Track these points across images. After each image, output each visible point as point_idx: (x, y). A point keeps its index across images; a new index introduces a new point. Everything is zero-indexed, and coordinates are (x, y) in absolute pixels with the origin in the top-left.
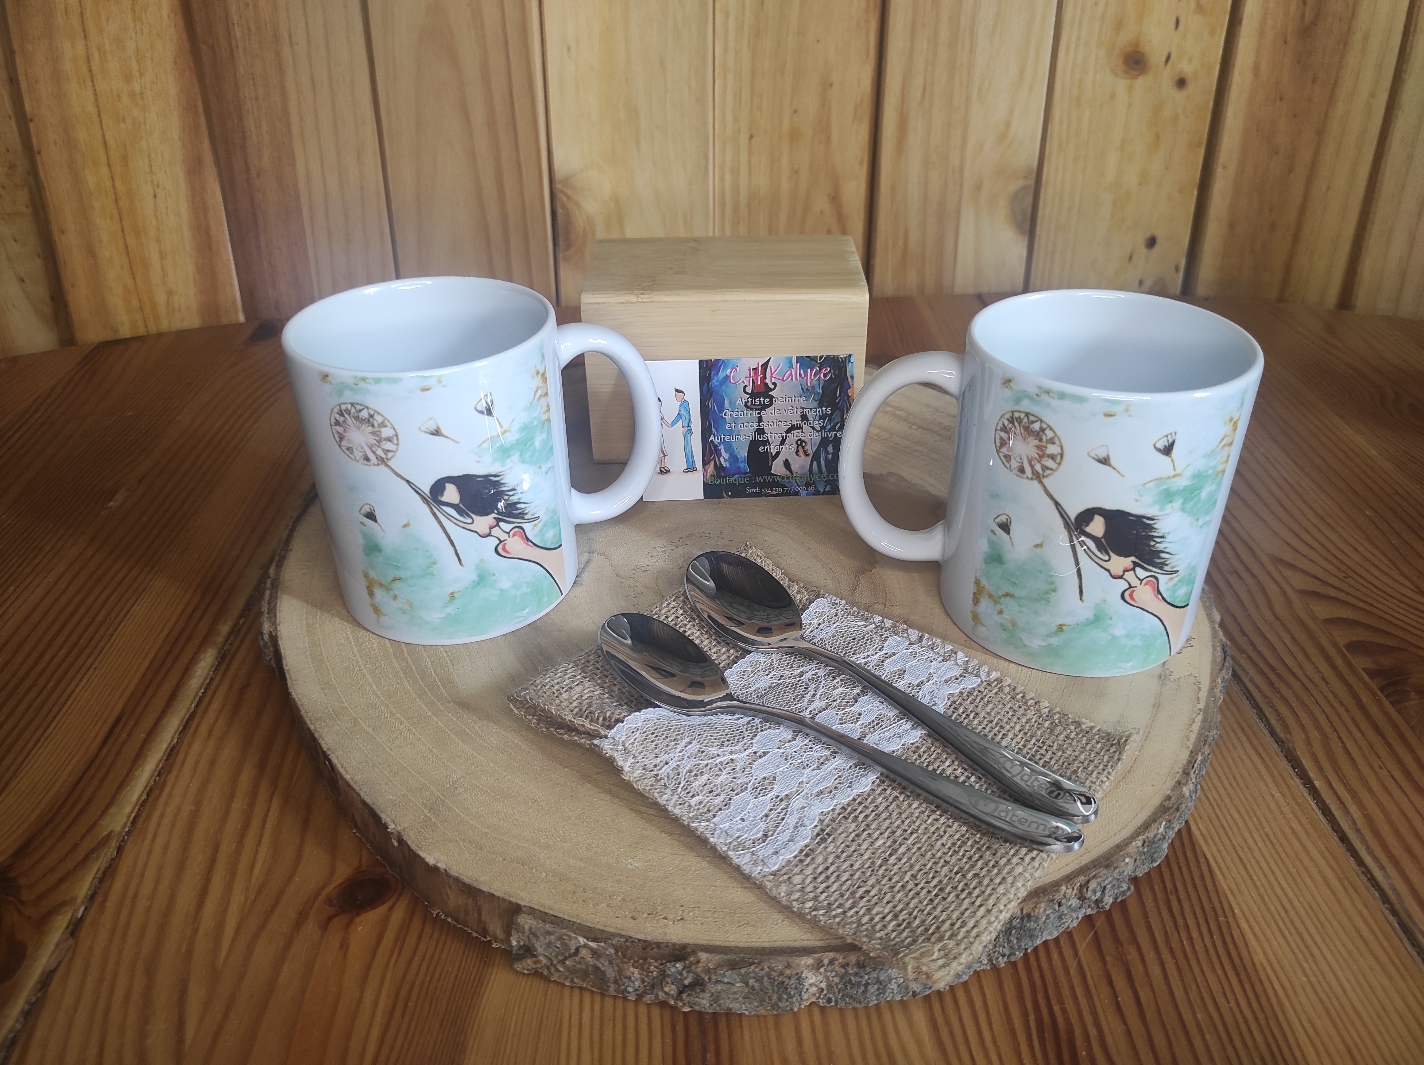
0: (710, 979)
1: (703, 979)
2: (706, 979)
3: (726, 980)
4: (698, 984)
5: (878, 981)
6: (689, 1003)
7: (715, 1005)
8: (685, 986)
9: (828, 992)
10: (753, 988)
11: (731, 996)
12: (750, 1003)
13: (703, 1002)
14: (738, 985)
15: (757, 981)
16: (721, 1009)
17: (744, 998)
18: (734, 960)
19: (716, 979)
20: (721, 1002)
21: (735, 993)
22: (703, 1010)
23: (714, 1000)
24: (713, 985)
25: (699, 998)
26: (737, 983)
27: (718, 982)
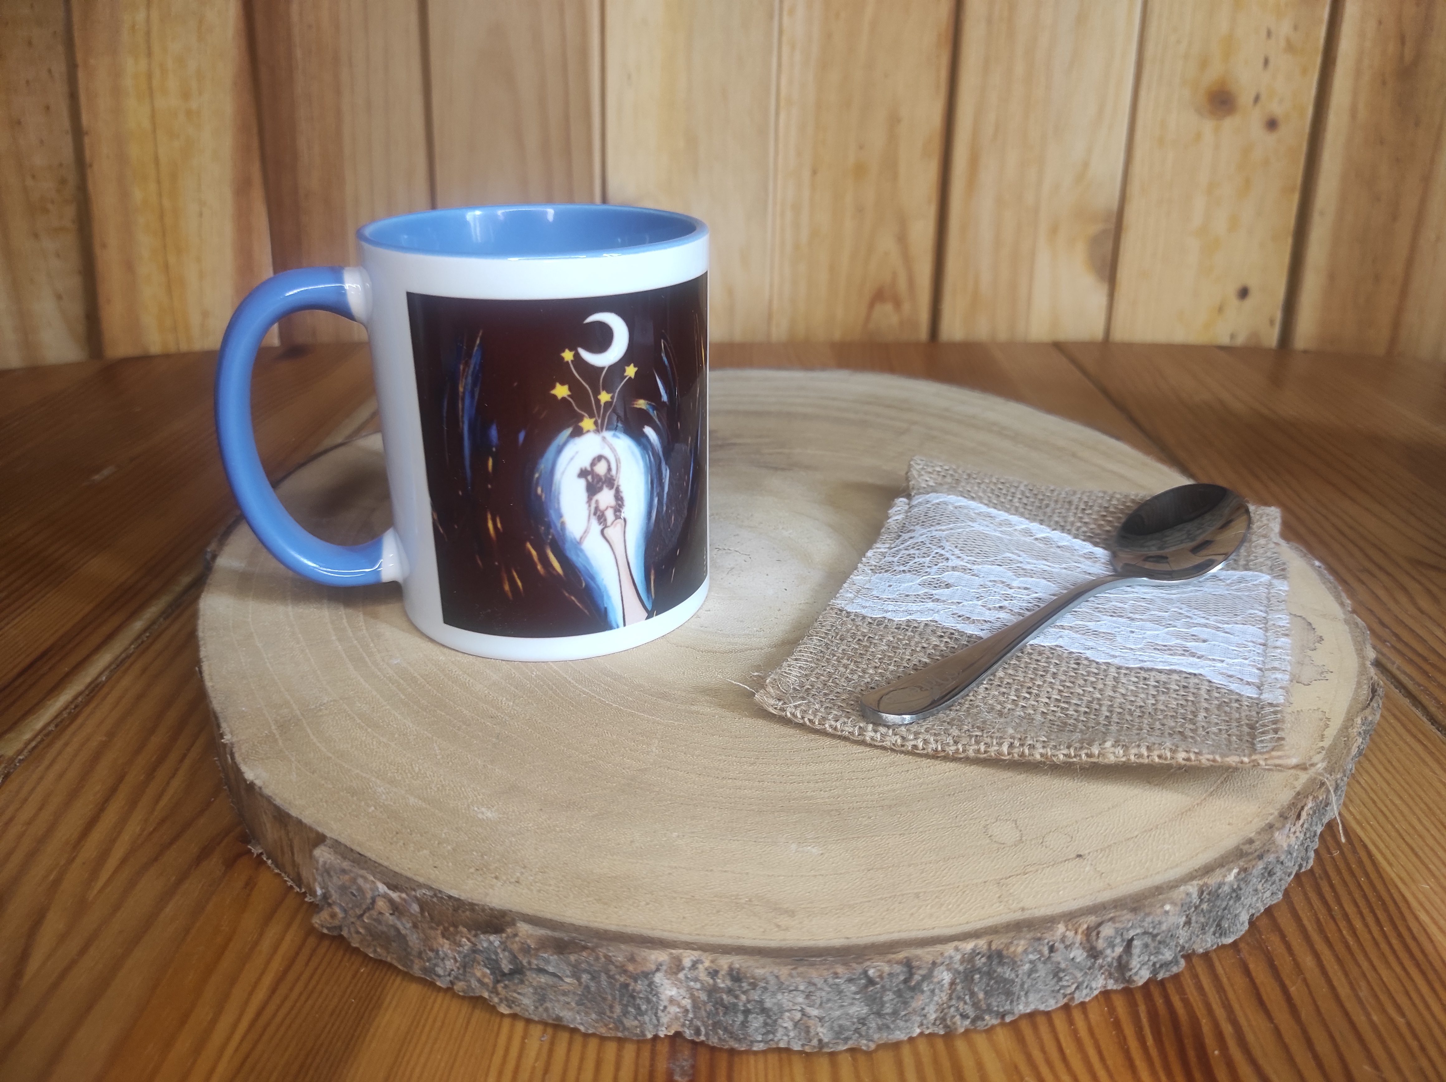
0: (529, 963)
1: (521, 963)
2: (525, 962)
3: (551, 969)
4: (517, 970)
5: (764, 1011)
6: (507, 999)
7: (541, 1009)
8: (504, 975)
9: (695, 1017)
10: (587, 987)
11: (561, 998)
12: (587, 1014)
13: (526, 1001)
14: (568, 980)
15: (593, 978)
16: (549, 1016)
17: (578, 1004)
18: (562, 939)
19: (537, 965)
20: (548, 1005)
21: (565, 994)
22: (526, 1015)
23: (539, 1000)
24: (534, 975)
25: (519, 993)
26: (567, 976)
27: (541, 971)
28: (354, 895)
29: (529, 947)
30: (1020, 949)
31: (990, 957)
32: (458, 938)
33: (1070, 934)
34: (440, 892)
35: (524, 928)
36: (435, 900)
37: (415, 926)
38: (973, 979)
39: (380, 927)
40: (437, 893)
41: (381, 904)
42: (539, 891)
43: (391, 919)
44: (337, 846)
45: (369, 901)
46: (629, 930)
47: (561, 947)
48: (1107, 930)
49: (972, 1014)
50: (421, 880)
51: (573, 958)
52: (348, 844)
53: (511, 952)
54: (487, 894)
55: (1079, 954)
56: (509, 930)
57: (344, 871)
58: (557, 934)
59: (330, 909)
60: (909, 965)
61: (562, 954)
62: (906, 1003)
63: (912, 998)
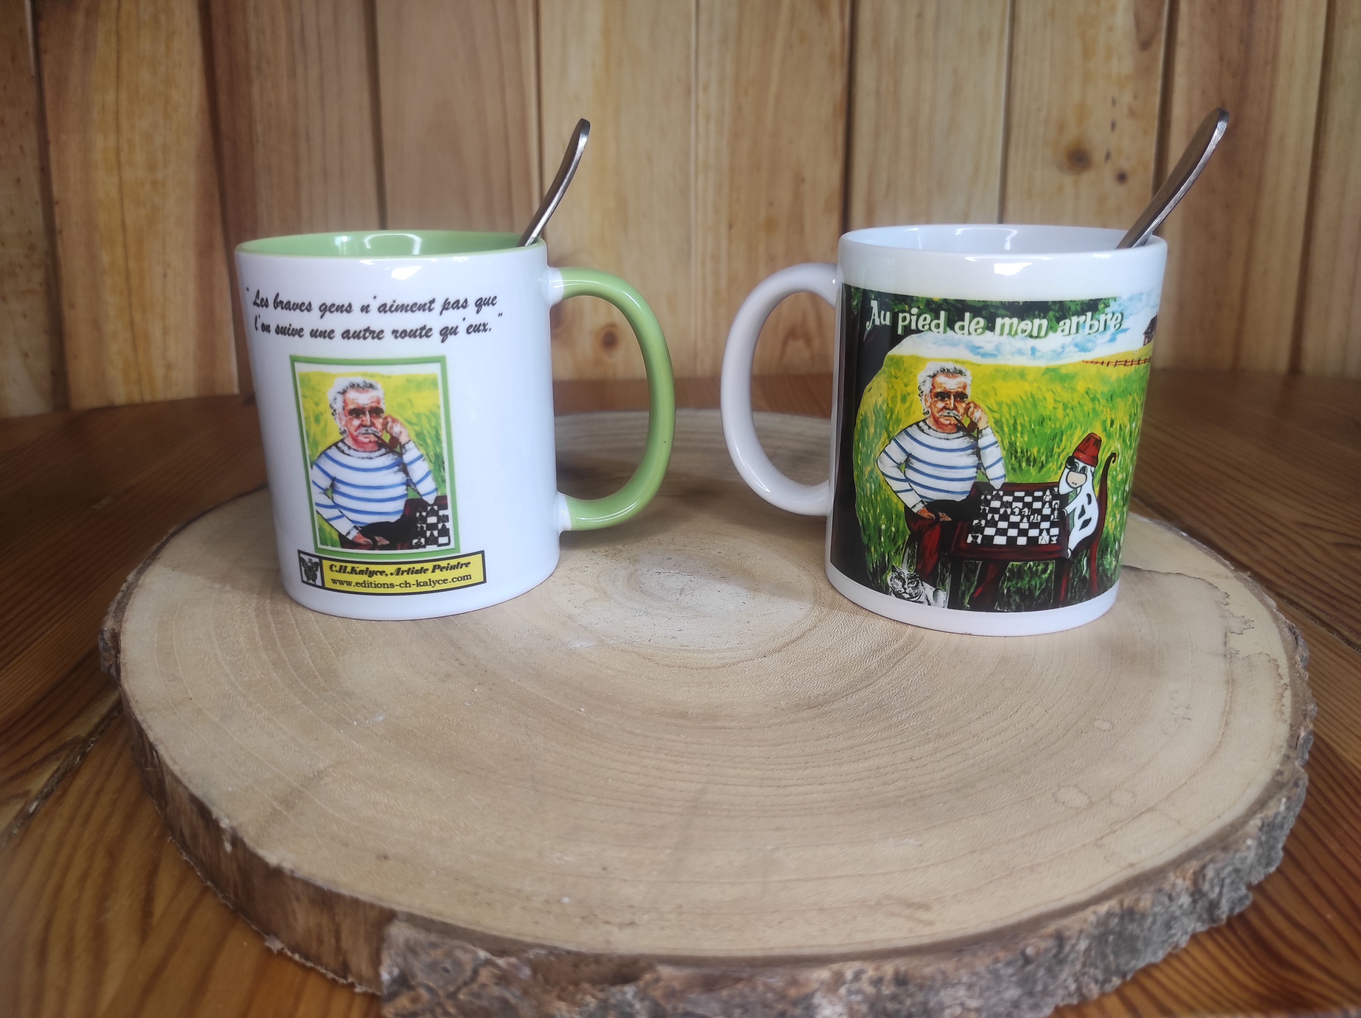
18: (711, 976)
28: (446, 970)
29: (674, 990)
30: (1148, 903)
31: (1122, 917)
32: (579, 997)
33: (1179, 882)
34: (556, 948)
35: (666, 971)
36: (552, 958)
37: (526, 993)
38: (1106, 942)
39: (478, 1003)
40: (552, 951)
41: (485, 975)
42: (662, 928)
43: (497, 991)
44: (412, 919)
45: (468, 973)
46: (777, 952)
47: (710, 985)
48: (1210, 873)
49: (1100, 977)
50: (528, 940)
51: (724, 993)
52: (426, 915)
53: (653, 1000)
54: (608, 942)
55: (1185, 900)
56: (648, 977)
57: (434, 946)
58: (706, 971)
59: (412, 993)
60: (1060, 938)
61: (712, 991)
62: (1055, 977)
63: (1061, 970)
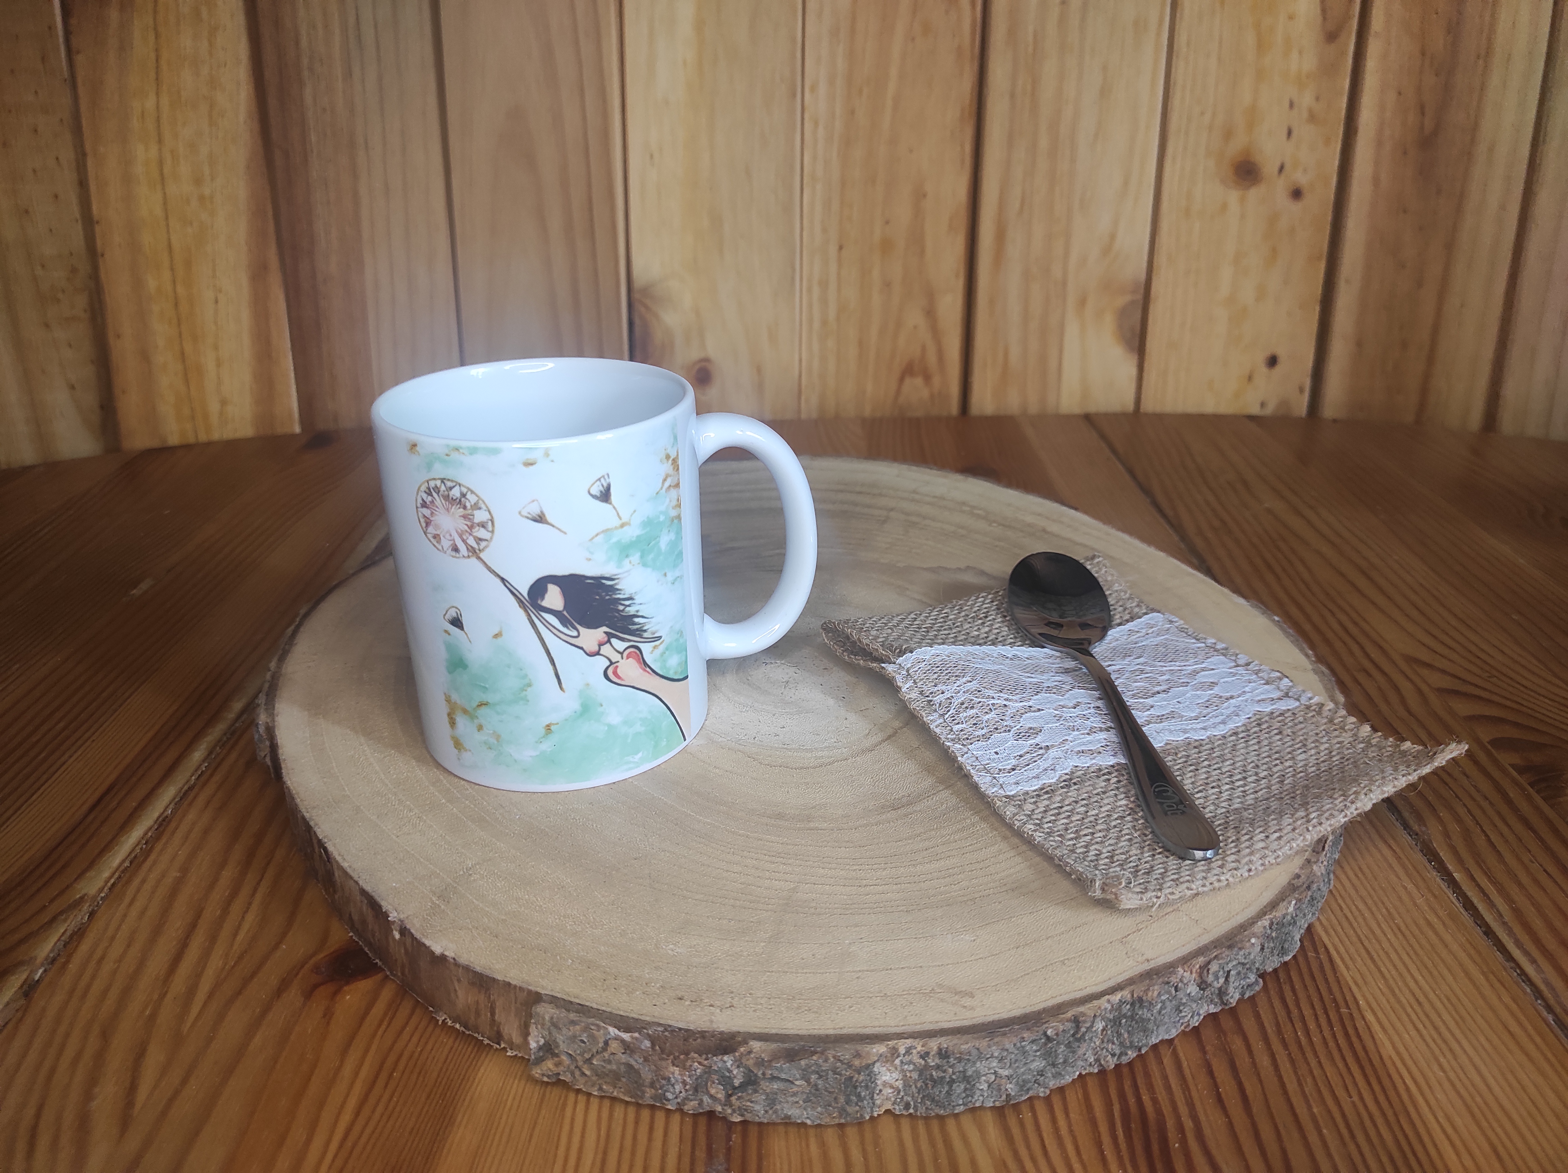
0: (764, 1074)
1: (756, 1075)
2: (760, 1074)
3: (783, 1076)
4: (751, 1082)
5: (965, 1078)
6: (739, 1109)
7: (770, 1112)
8: (735, 1088)
9: (905, 1094)
10: (816, 1085)
11: (790, 1099)
12: (813, 1108)
13: (757, 1107)
14: (797, 1083)
15: (820, 1077)
17: (804, 1102)
18: (793, 1049)
19: (771, 1074)
20: (778, 1107)
21: (794, 1094)
22: (757, 1119)
23: (769, 1105)
24: (768, 1084)
25: (752, 1102)
26: (797, 1080)
27: (774, 1078)
28: (583, 1042)
29: (763, 1059)
31: (1132, 1004)
32: (689, 1064)
33: (1186, 975)
34: (671, 1026)
35: (756, 1045)
36: (667, 1033)
37: (647, 1060)
38: (1120, 1023)
39: (609, 1066)
40: (667, 1028)
41: (613, 1045)
42: (755, 1010)
43: (623, 1058)
44: (556, 1001)
45: (600, 1045)
46: (844, 1031)
47: (791, 1056)
48: (1214, 967)
49: (1117, 1051)
50: (649, 1019)
51: (803, 1063)
52: (566, 998)
53: (746, 1067)
54: (712, 1022)
55: (1194, 989)
56: (741, 1049)
57: (573, 1022)
58: (789, 1045)
59: (555, 1058)
60: (1077, 1021)
61: (792, 1061)
62: (1074, 1051)
63: (1080, 1046)
